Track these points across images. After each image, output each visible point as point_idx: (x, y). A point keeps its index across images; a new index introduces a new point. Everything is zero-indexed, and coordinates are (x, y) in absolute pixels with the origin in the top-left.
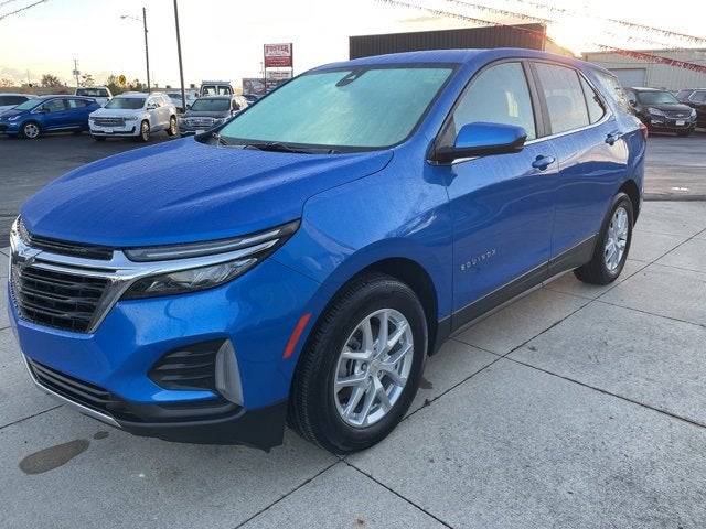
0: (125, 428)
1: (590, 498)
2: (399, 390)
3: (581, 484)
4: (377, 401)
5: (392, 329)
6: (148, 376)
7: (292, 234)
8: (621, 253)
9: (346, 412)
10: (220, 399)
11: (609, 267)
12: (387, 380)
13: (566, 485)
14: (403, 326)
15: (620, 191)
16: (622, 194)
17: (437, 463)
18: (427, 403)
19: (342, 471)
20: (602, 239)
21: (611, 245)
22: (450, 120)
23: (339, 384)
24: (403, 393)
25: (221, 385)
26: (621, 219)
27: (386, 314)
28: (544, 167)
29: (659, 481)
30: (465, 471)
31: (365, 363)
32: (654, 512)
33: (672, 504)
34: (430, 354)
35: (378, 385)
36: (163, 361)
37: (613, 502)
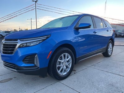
0: (18, 72)
1: (105, 88)
2: (69, 69)
3: (103, 85)
4: (65, 71)
5: (68, 58)
6: (23, 61)
7: (49, 37)
8: (111, 52)
9: (59, 72)
10: (35, 66)
11: (109, 54)
12: (67, 67)
13: (100, 86)
14: (70, 57)
15: (110, 40)
16: (110, 41)
17: (76, 82)
18: (75, 73)
19: (58, 83)
20: (107, 48)
21: (109, 49)
22: (78, 23)
23: (57, 66)
24: (70, 70)
25: (35, 63)
26: (111, 45)
27: (66, 54)
28: (95, 33)
29: (118, 85)
30: (81, 83)
31: (63, 63)
32: (117, 90)
33: (121, 89)
34: (75, 64)
35: (65, 67)
36: (25, 58)
37: (109, 88)
